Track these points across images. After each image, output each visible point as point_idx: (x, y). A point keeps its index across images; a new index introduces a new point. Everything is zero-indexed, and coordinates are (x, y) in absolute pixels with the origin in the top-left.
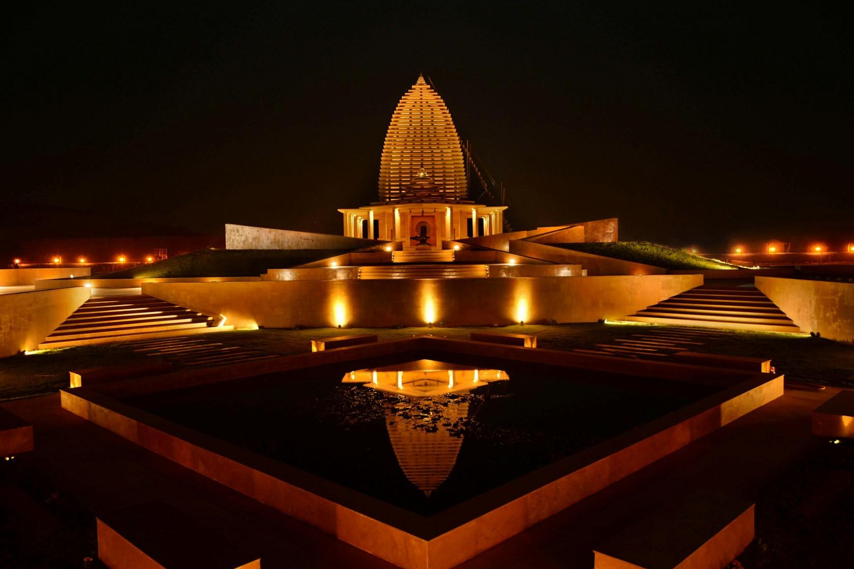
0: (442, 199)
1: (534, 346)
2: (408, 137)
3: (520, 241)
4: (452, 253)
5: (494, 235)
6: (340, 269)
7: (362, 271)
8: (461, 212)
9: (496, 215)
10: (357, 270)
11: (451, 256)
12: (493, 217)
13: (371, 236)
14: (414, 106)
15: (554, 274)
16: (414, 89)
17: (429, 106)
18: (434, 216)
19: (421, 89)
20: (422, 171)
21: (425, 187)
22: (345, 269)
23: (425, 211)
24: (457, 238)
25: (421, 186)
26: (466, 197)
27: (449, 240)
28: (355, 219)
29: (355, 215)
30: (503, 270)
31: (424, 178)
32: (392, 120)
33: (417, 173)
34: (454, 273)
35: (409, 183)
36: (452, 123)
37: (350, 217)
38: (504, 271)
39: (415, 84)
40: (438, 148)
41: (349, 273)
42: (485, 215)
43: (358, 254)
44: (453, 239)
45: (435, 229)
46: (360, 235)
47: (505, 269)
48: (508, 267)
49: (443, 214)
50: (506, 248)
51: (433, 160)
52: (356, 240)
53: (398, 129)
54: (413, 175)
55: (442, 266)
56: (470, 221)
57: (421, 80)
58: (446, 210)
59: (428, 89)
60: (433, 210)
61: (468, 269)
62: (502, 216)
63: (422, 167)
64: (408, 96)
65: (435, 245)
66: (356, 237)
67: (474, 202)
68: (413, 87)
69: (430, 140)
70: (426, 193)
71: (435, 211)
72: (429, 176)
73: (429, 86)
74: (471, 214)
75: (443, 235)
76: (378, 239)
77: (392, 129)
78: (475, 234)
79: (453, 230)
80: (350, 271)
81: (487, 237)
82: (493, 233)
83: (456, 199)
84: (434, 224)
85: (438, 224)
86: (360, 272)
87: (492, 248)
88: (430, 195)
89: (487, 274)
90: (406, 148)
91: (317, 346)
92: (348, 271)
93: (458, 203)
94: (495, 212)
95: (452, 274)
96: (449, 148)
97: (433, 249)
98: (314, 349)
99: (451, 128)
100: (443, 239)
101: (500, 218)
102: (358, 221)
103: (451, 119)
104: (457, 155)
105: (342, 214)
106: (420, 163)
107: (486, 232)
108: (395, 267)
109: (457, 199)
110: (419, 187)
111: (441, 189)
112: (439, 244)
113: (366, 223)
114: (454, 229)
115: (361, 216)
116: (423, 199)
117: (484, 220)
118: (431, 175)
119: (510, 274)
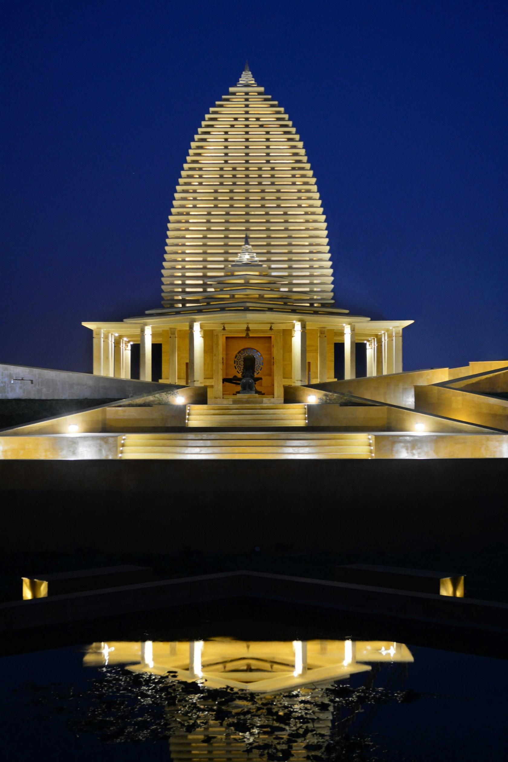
0: (285, 304)
1: (459, 594)
2: (221, 184)
3: (436, 387)
4: (302, 411)
5: (386, 377)
6: (85, 438)
7: (127, 442)
8: (323, 332)
9: (390, 336)
10: (116, 441)
11: (302, 416)
12: (385, 340)
13: (147, 375)
14: (232, 126)
15: (501, 452)
16: (234, 94)
17: (261, 126)
18: (270, 337)
19: (247, 94)
20: (247, 251)
21: (252, 281)
22: (93, 438)
23: (251, 327)
24: (314, 382)
25: (245, 279)
26: (333, 301)
27: (298, 384)
28: (117, 343)
29: (117, 335)
30: (402, 444)
31: (248, 265)
32: (191, 152)
33: (237, 253)
34: (307, 450)
35: (222, 274)
36: (305, 159)
37: (106, 337)
38: (403, 447)
39: (234, 85)
40: (279, 206)
41: (101, 446)
42: (371, 335)
43: (120, 408)
44: (307, 384)
45: (271, 362)
46: (125, 374)
47: (406, 442)
48: (412, 438)
49: (288, 334)
50: (410, 401)
51: (268, 229)
52: (117, 382)
53: (200, 169)
54: (230, 259)
55: (283, 435)
56: (339, 348)
57: (247, 77)
58: (294, 326)
59: (260, 94)
60: (267, 327)
61: (333, 442)
62: (401, 338)
63: (247, 243)
64: (221, 106)
65: (272, 394)
66: (117, 377)
67: (347, 311)
68: (231, 89)
69: (263, 191)
70: (255, 294)
71: (271, 329)
72: (260, 261)
73: (262, 89)
74: (342, 334)
75: (287, 374)
76: (161, 381)
77: (191, 169)
78: (349, 373)
79: (306, 366)
80: (102, 443)
81: (371, 379)
82: (385, 372)
83: (312, 305)
84: (270, 354)
85: (277, 352)
86: (123, 445)
87: (383, 401)
88: (261, 297)
89: (371, 452)
90: (216, 207)
91: (34, 588)
92: (99, 441)
93: (316, 313)
94: (388, 330)
95: (301, 450)
96: (300, 206)
97: (266, 401)
98: (27, 594)
99: (302, 169)
100: (287, 382)
101: (397, 343)
102: (122, 346)
103: (303, 152)
104: (315, 221)
105: (91, 331)
106: (244, 236)
107: (371, 370)
108: (191, 436)
109: (315, 305)
110: (242, 281)
111: (284, 285)
112: (279, 391)
113: (137, 350)
114: (309, 363)
115: (128, 336)
116: (248, 304)
117: (368, 347)
118: (265, 259)
119: (414, 452)
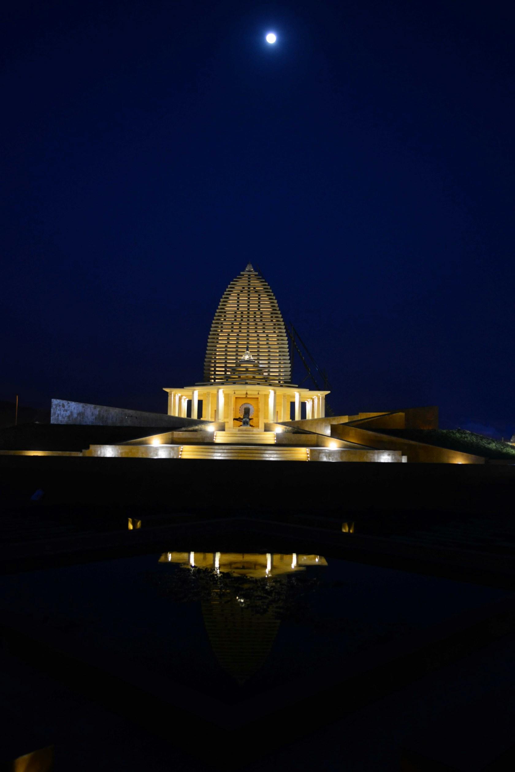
0: (266, 381)
1: (351, 531)
2: (235, 320)
3: (341, 425)
4: (273, 436)
5: (316, 420)
6: (162, 447)
7: (184, 450)
8: (285, 396)
9: (319, 399)
10: (178, 449)
11: (273, 439)
12: (316, 401)
13: (195, 416)
14: (242, 291)
15: (374, 459)
16: (243, 275)
17: (256, 292)
18: (258, 398)
19: (249, 275)
20: (247, 354)
21: (249, 369)
22: (166, 447)
23: (249, 392)
24: (280, 421)
25: (246, 368)
26: (290, 381)
27: (271, 422)
28: (180, 399)
29: (180, 395)
30: (324, 454)
31: (248, 361)
32: (220, 303)
33: (242, 355)
34: (275, 456)
35: (234, 365)
36: (278, 309)
37: (175, 396)
38: (324, 455)
39: (243, 271)
40: (264, 332)
41: (170, 451)
42: (309, 398)
43: (181, 432)
44: (276, 422)
45: (258, 411)
46: (184, 415)
47: (325, 453)
48: (328, 451)
49: (267, 396)
50: (328, 432)
51: (258, 344)
52: (179, 419)
53: (225, 312)
54: (239, 358)
55: (263, 448)
56: (293, 404)
57: (249, 267)
58: (270, 392)
59: (256, 275)
60: (257, 393)
61: (289, 452)
62: (324, 400)
63: (247, 350)
64: (236, 281)
65: (258, 426)
66: (180, 416)
67: (297, 386)
68: (242, 273)
69: (256, 324)
70: (251, 376)
71: (258, 394)
72: (254, 359)
73: (257, 273)
74: (294, 397)
75: (266, 417)
76: (202, 419)
77: (220, 312)
78: (298, 417)
79: (276, 413)
80: (171, 450)
81: (309, 420)
82: (316, 417)
83: (279, 382)
84: (258, 406)
85: (261, 405)
86: (182, 451)
87: (314, 431)
88: (254, 378)
89: (308, 457)
90: (232, 331)
91: (134, 524)
92: (169, 449)
93: (281, 386)
94: (318, 396)
95: (272, 456)
96: (275, 332)
97: (255, 430)
98: (131, 527)
99: (277, 313)
100: (266, 421)
101: (322, 403)
102: (183, 400)
103: (277, 305)
104: (282, 340)
105: (167, 393)
106: (246, 346)
107: (309, 416)
108: (216, 447)
109: (281, 382)
110: (244, 369)
111: (266, 372)
112: (262, 426)
113: (190, 403)
114: (277, 412)
115: (186, 396)
116: (247, 381)
117: (307, 404)
118: (256, 358)
119: (330, 458)
